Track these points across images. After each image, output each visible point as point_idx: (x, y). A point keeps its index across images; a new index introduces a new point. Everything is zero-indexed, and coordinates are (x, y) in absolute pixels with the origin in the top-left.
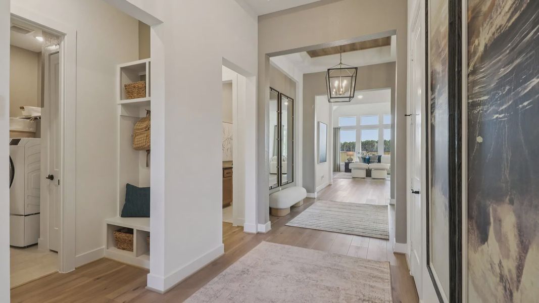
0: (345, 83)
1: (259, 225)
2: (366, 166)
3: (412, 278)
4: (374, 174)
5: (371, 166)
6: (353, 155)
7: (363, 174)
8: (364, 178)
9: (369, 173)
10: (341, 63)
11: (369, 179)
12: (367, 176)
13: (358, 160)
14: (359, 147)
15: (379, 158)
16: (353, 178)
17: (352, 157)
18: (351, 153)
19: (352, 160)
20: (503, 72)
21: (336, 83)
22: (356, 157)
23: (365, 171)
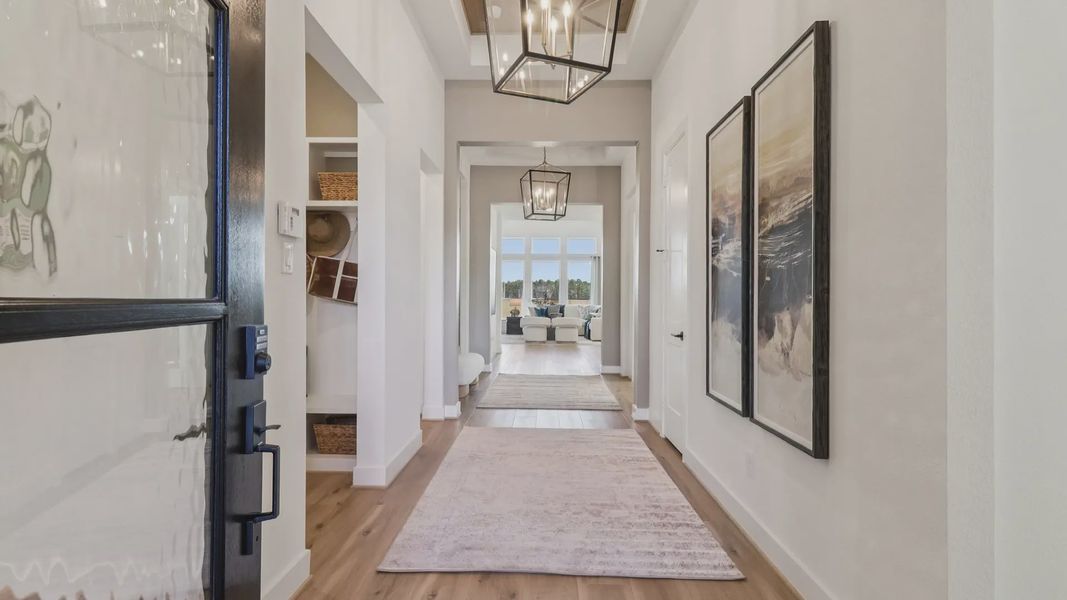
0: (551, 192)
1: (446, 407)
2: (545, 321)
3: (667, 439)
4: (560, 335)
5: (557, 321)
6: (519, 305)
7: (542, 335)
8: (544, 342)
9: (551, 334)
10: (545, 162)
11: (551, 344)
12: (548, 339)
13: (528, 314)
14: (527, 291)
15: (562, 310)
16: (527, 342)
17: (518, 308)
18: (516, 301)
19: (519, 313)
20: (784, 244)
21: (538, 192)
22: (526, 307)
23: (545, 331)
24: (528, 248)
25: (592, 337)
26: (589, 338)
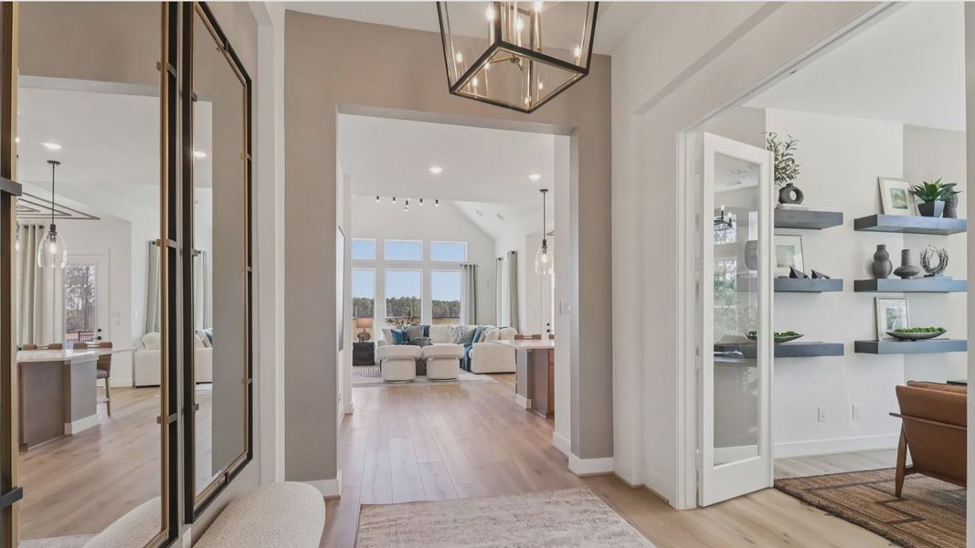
2: (414, 351)
4: (434, 369)
5: (425, 351)
6: (370, 326)
7: (409, 370)
8: (412, 381)
9: (421, 366)
11: (421, 379)
12: (417, 375)
14: (380, 311)
15: (426, 332)
16: (387, 382)
17: (367, 330)
18: (365, 321)
19: (369, 337)
22: (380, 331)
23: (414, 363)
24: (380, 253)
25: (472, 368)
26: (469, 370)
